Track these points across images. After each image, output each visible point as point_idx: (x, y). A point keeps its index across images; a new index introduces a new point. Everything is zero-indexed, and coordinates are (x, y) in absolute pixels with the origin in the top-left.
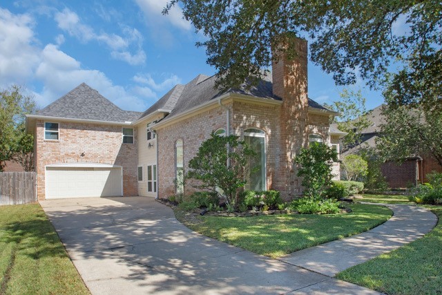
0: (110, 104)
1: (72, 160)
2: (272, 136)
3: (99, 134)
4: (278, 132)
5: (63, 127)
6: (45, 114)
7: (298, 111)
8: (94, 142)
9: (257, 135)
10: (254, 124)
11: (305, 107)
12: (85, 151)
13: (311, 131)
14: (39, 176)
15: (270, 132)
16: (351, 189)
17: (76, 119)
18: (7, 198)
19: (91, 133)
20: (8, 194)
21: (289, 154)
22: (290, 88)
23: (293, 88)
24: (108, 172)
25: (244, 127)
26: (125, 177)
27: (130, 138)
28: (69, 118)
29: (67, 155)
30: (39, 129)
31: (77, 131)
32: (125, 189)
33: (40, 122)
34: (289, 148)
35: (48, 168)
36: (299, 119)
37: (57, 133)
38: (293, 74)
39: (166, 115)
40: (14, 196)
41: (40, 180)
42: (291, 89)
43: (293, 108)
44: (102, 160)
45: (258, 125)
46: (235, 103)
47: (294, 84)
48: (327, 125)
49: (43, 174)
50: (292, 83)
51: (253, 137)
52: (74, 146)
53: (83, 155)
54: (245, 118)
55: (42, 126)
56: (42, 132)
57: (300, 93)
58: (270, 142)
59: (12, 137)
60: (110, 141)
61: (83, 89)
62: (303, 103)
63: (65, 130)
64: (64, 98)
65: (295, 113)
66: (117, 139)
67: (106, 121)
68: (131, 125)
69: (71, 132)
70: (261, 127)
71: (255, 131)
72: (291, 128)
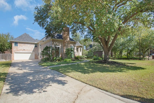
0: (32, 38)
1: (21, 51)
2: (62, 46)
3: (28, 45)
4: (63, 46)
5: (19, 43)
6: (14, 40)
7: (67, 41)
8: (27, 47)
10: (57, 44)
11: (69, 41)
12: (25, 49)
13: (71, 45)
14: (12, 55)
16: (83, 57)
17: (22, 42)
18: (4, 60)
19: (26, 45)
20: (4, 59)
21: (64, 50)
22: (65, 37)
24: (31, 54)
25: (55, 45)
26: (35, 55)
27: (36, 46)
29: (20, 50)
31: (23, 44)
32: (35, 57)
33: (13, 42)
34: (65, 49)
35: (15, 53)
36: (67, 43)
37: (17, 45)
38: (66, 34)
39: (43, 41)
40: (6, 59)
41: (13, 55)
43: (66, 41)
44: (29, 51)
46: (53, 40)
48: (75, 44)
49: (14, 54)
51: (57, 47)
52: (22, 48)
53: (24, 50)
54: (55, 43)
55: (14, 43)
58: (61, 47)
59: (7, 45)
60: (31, 47)
61: (25, 34)
63: (20, 44)
64: (20, 36)
65: (66, 42)
66: (33, 46)
67: (30, 42)
68: (37, 43)
69: (21, 44)
70: (59, 45)
71: (57, 45)
72: (65, 45)
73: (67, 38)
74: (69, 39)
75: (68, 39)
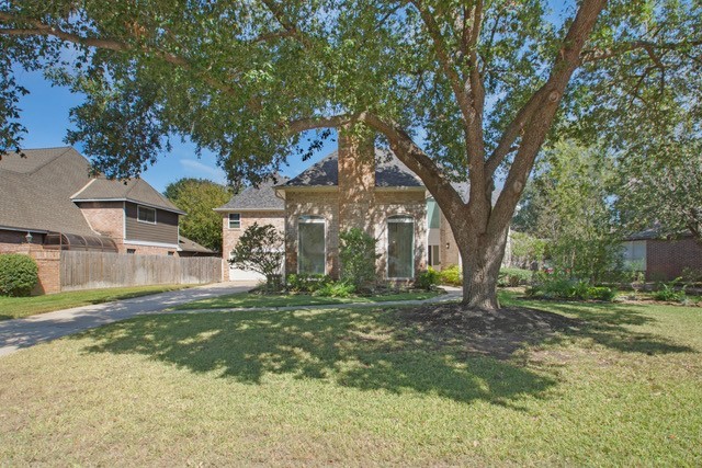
2: (333, 221)
3: (274, 221)
5: (243, 217)
6: (229, 207)
7: (358, 193)
9: (315, 221)
10: (311, 210)
11: (370, 188)
13: (394, 207)
14: (224, 260)
15: (331, 217)
17: (255, 209)
19: (268, 220)
22: (347, 171)
23: (352, 170)
25: (298, 215)
28: (247, 209)
30: (224, 220)
33: (226, 214)
36: (360, 201)
37: (239, 223)
38: (352, 155)
41: (225, 264)
42: (350, 171)
43: (351, 191)
45: (316, 212)
47: (353, 166)
50: (350, 165)
51: (311, 224)
54: (299, 206)
55: (227, 217)
56: (227, 222)
57: (362, 174)
58: (330, 226)
62: (366, 183)
63: (245, 219)
65: (354, 196)
69: (251, 221)
70: (320, 213)
71: (313, 217)
72: (347, 211)
73: (360, 174)
74: (372, 180)
75: (368, 179)
